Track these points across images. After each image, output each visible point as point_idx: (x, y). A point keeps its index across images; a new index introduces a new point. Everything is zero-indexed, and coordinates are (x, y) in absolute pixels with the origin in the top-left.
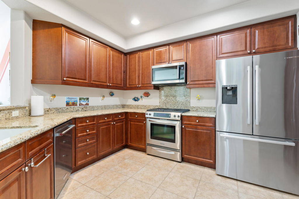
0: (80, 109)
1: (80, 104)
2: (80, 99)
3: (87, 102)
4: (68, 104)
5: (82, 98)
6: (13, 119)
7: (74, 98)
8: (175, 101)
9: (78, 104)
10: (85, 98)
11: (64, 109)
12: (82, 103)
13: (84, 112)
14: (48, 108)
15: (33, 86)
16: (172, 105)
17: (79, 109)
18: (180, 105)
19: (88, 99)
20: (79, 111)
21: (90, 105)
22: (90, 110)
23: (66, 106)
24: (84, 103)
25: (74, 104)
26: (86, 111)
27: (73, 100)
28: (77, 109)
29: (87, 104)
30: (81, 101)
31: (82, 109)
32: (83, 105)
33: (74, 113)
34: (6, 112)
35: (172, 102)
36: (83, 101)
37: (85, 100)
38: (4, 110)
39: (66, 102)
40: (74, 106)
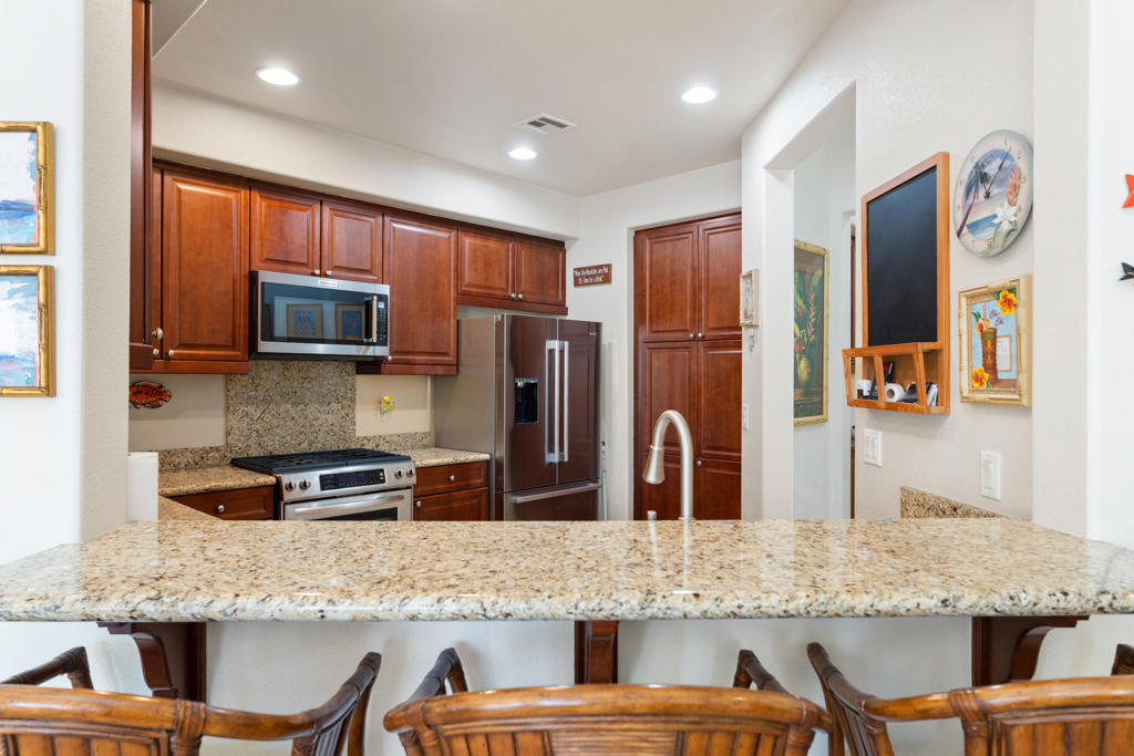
8: (301, 421)
16: (288, 438)
18: (321, 434)
35: (290, 423)
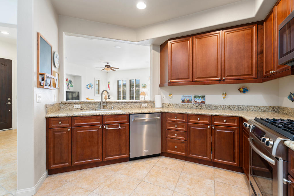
0: (195, 107)
1: (195, 102)
2: (195, 97)
3: (202, 100)
4: (183, 101)
5: (197, 96)
6: (143, 108)
7: (188, 96)
9: (192, 102)
10: (200, 96)
11: (179, 105)
12: (197, 101)
13: (199, 110)
14: (169, 103)
15: (161, 88)
17: (193, 106)
19: (203, 97)
20: (193, 108)
21: (206, 103)
22: (206, 108)
23: (182, 103)
24: (199, 101)
25: (189, 101)
26: (201, 109)
27: (188, 98)
28: (191, 106)
29: (202, 102)
30: (195, 99)
31: (197, 106)
32: (198, 103)
33: (188, 109)
34: (139, 104)
36: (198, 99)
37: (200, 98)
38: (137, 102)
39: (182, 99)
40: (188, 104)
